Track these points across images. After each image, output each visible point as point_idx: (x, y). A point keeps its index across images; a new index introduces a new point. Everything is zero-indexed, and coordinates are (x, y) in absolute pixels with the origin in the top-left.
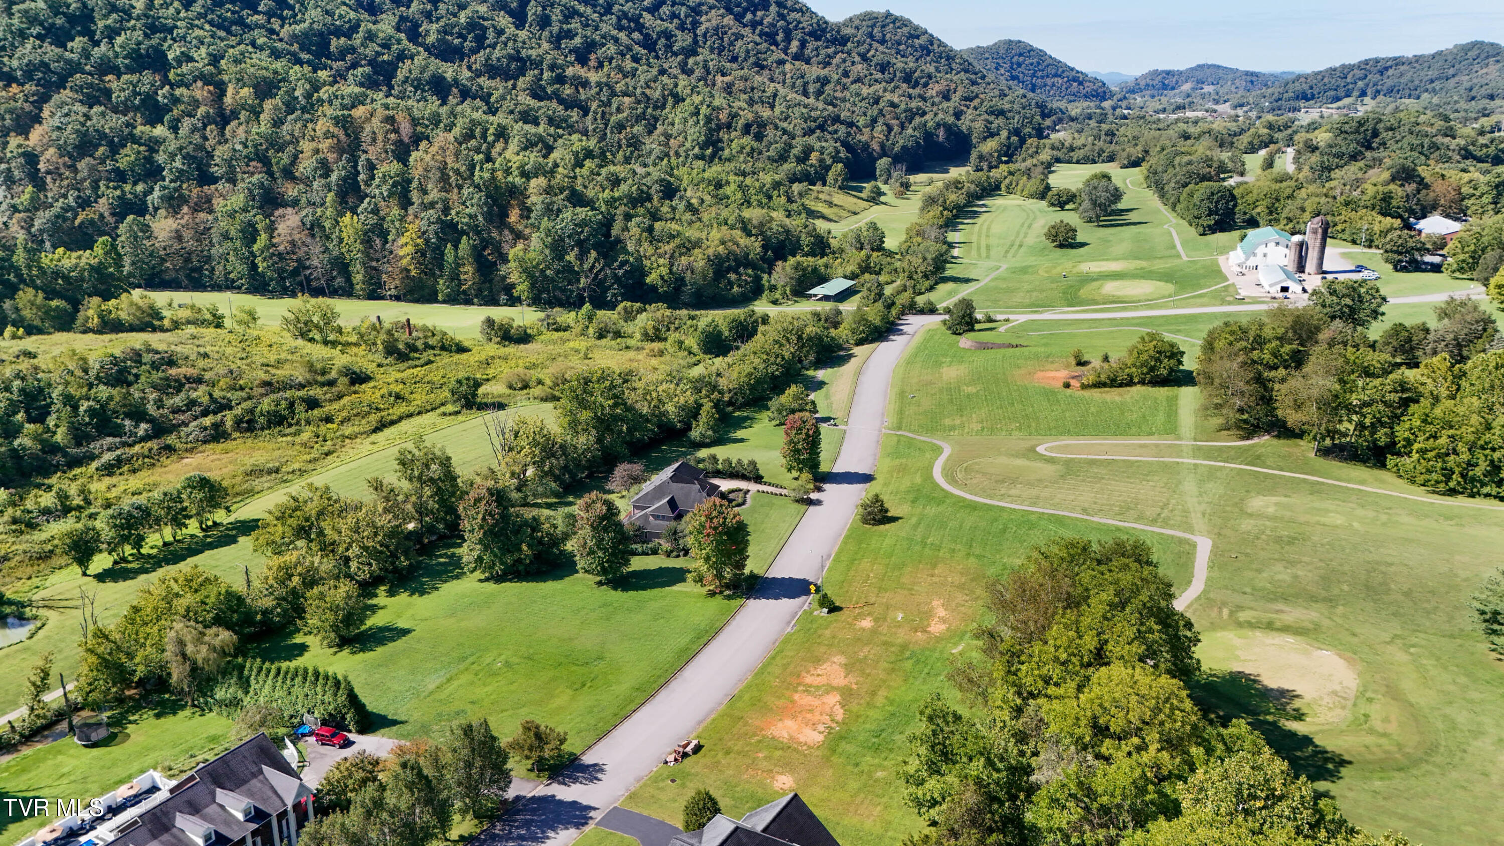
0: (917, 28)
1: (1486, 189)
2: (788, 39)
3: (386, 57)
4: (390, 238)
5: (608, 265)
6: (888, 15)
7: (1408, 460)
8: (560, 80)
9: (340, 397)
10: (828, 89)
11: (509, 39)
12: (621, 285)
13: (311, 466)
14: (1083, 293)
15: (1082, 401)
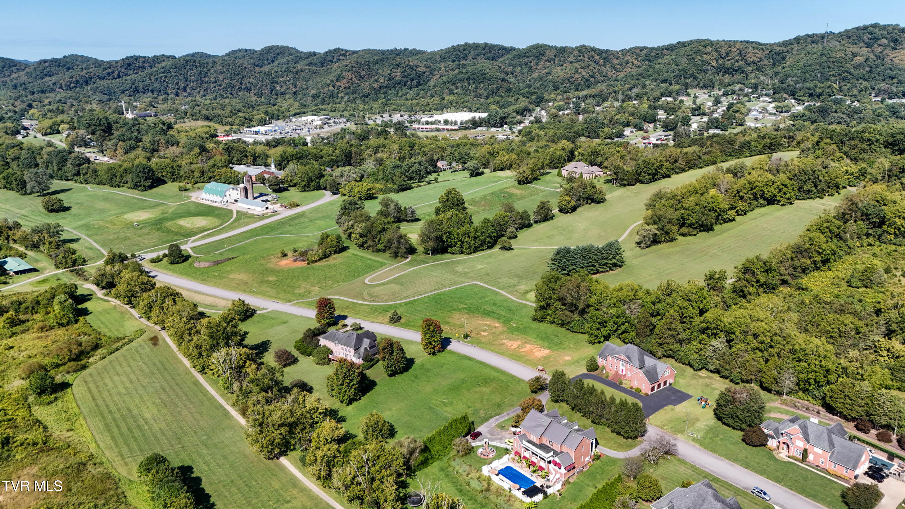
15: (330, 266)
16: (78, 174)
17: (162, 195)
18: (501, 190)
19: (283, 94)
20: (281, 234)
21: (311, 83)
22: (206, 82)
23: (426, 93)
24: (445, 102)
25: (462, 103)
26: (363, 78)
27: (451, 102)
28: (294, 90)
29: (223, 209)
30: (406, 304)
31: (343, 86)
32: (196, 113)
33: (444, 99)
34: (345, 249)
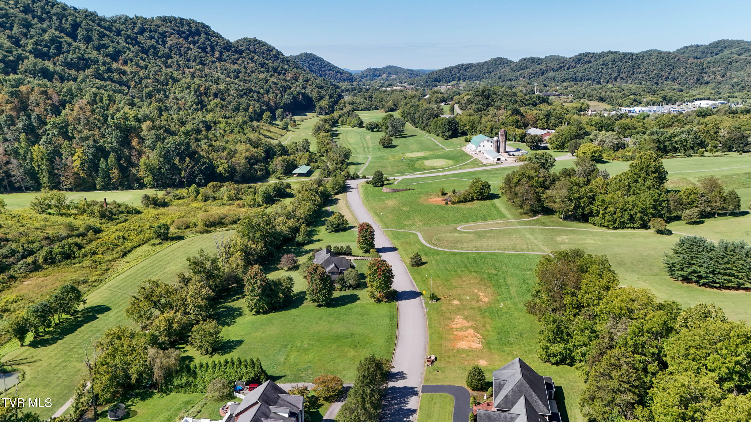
0: (270, 46)
1: (543, 117)
2: (213, 51)
3: (11, 58)
4: (63, 157)
5: (196, 164)
6: (255, 40)
7: (598, 218)
8: (109, 70)
9: (91, 241)
10: (240, 75)
11: (76, 48)
12: (203, 175)
13: (102, 278)
14: (417, 165)
15: (457, 209)
16: (427, 125)
17: (452, 143)
29: (469, 155)
34: (491, 197)
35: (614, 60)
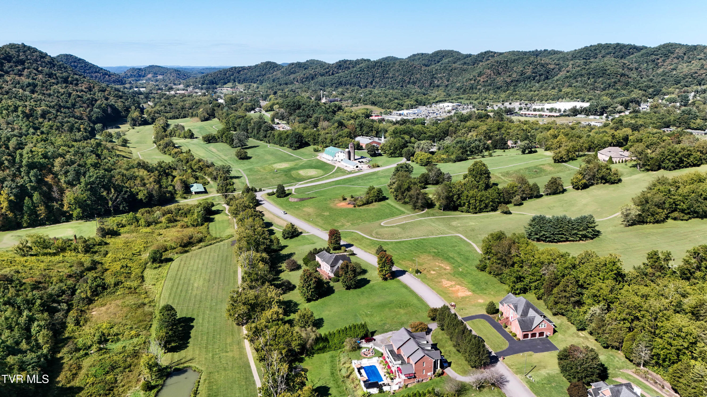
0: (41, 52)
5: (120, 193)
6: (24, 46)
7: (464, 208)
12: (126, 203)
14: (294, 175)
15: (367, 210)
16: (265, 137)
17: (303, 153)
18: (537, 166)
19: (438, 86)
20: (353, 185)
21: (460, 78)
22: (387, 78)
23: (549, 86)
24: (562, 93)
25: (577, 95)
26: (500, 74)
27: (567, 94)
28: (447, 83)
29: (331, 165)
30: (396, 243)
31: (482, 80)
32: (366, 100)
33: (561, 91)
34: (384, 199)
35: (368, 67)
